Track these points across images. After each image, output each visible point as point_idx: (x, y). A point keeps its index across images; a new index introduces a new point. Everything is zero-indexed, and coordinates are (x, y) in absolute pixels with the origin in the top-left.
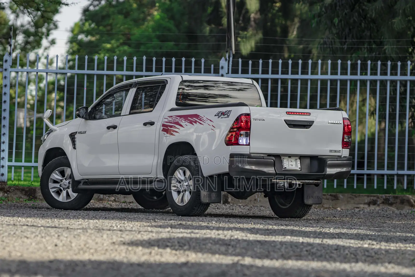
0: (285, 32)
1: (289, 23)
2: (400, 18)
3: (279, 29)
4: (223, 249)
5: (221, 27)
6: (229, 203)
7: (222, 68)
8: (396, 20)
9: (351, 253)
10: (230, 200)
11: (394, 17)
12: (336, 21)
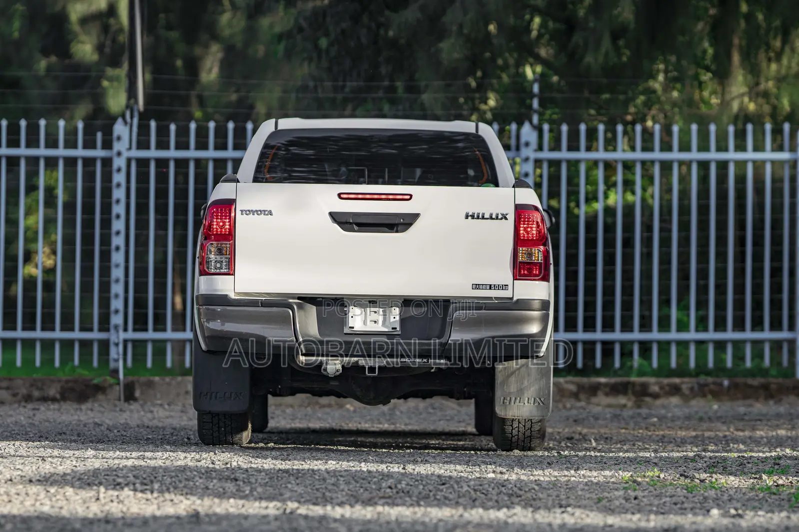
0: (193, 67)
1: (198, 51)
2: (452, 40)
3: (179, 63)
4: (230, 486)
5: (67, 61)
6: (135, 400)
7: (119, 138)
8: (444, 45)
9: (475, 490)
10: (137, 394)
11: (440, 39)
12: (323, 42)
